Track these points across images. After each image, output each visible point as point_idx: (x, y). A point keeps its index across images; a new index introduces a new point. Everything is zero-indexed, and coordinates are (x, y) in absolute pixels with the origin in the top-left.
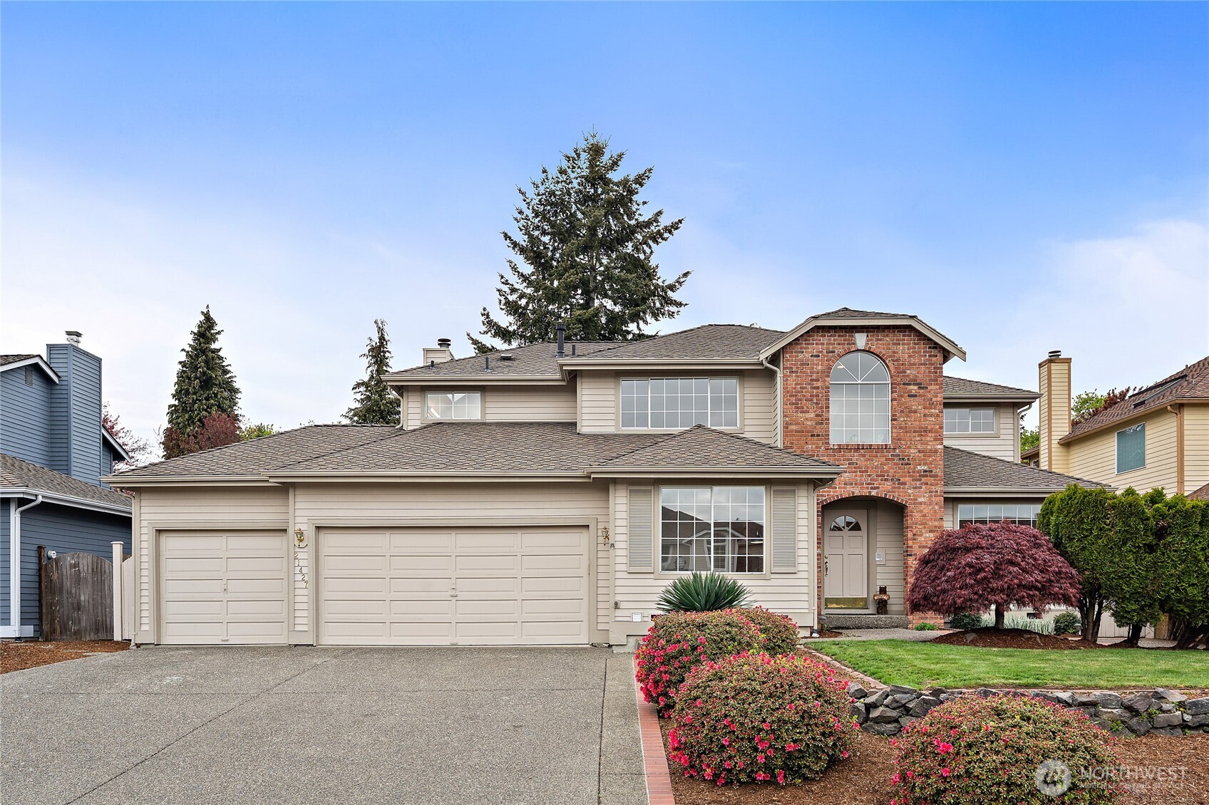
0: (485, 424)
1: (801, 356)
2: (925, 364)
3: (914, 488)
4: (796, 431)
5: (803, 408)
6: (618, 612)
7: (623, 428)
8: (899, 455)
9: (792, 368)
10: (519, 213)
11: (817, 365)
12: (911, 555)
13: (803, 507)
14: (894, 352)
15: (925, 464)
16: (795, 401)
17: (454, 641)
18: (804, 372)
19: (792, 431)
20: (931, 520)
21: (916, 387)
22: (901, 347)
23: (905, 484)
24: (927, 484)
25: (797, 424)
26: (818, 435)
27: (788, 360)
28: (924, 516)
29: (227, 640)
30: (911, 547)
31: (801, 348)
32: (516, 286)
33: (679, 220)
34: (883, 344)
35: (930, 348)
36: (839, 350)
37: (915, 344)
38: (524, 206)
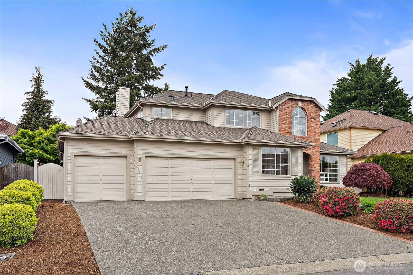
0: (172, 120)
1: (284, 107)
2: (315, 113)
3: (313, 150)
4: (283, 131)
5: (284, 123)
6: (250, 188)
7: (226, 126)
8: (309, 140)
9: (281, 111)
10: (102, 33)
11: (288, 110)
12: (312, 170)
13: (299, 155)
14: (308, 108)
15: (316, 143)
16: (282, 121)
17: (192, 198)
18: (285, 112)
19: (282, 130)
20: (317, 160)
21: (313, 119)
22: (310, 107)
23: (311, 149)
24: (316, 149)
25: (283, 128)
26: (289, 132)
27: (280, 108)
28: (315, 158)
29: (102, 199)
30: (312, 168)
31: (284, 104)
32: (99, 61)
33: (166, 45)
34: (305, 106)
35: (317, 108)
36: (294, 106)
37: (313, 106)
38: (104, 31)
